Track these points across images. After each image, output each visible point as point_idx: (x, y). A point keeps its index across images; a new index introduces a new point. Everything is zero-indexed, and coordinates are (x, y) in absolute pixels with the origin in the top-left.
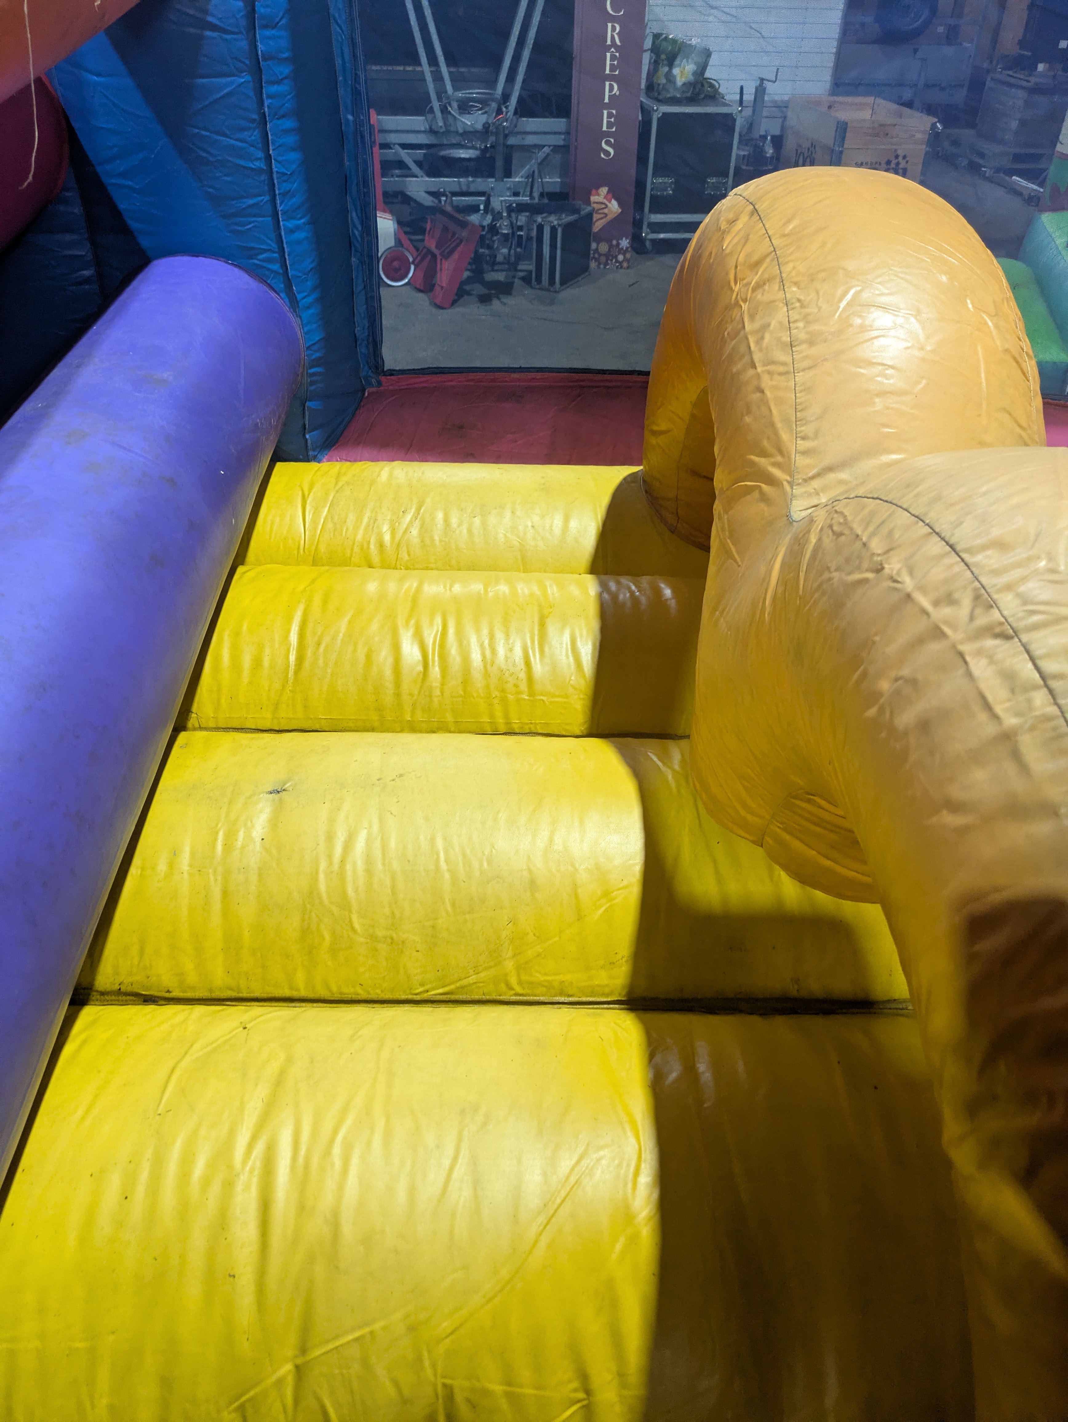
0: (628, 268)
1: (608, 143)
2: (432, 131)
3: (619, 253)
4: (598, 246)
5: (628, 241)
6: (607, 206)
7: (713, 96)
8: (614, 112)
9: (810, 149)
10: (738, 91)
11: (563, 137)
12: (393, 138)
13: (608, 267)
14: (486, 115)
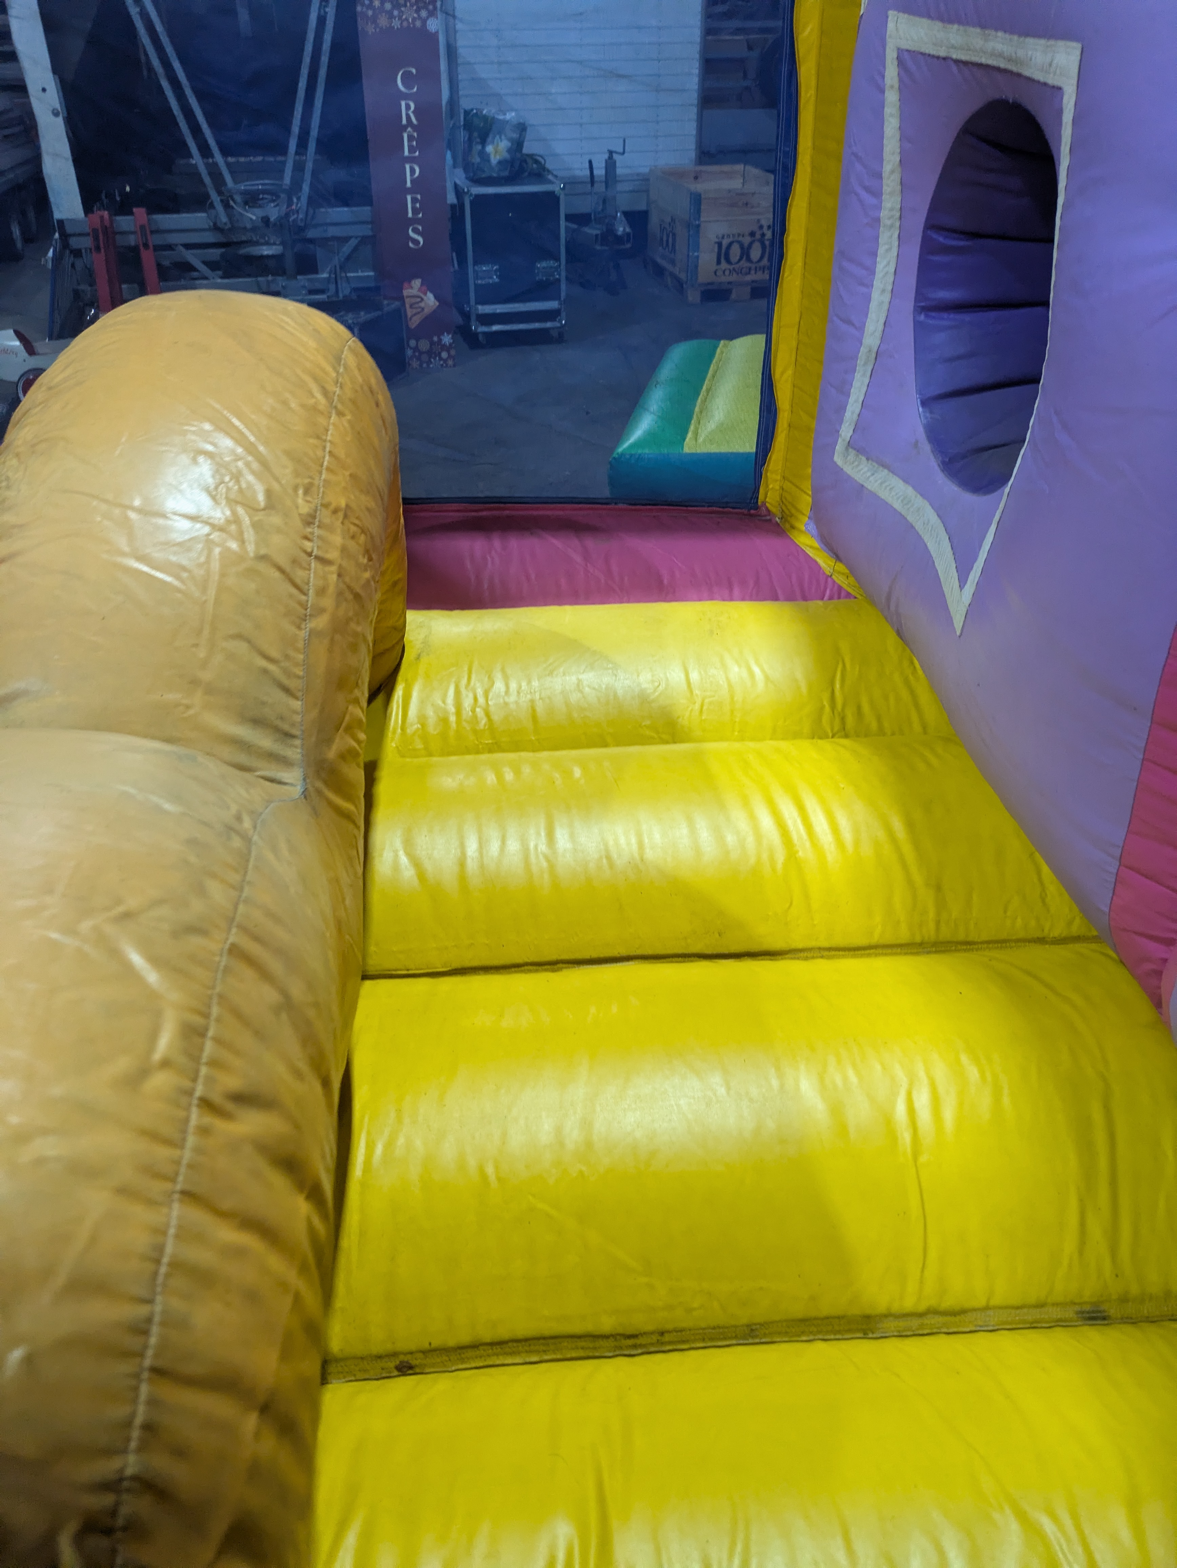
0: (454, 366)
1: (415, 231)
2: (216, 228)
3: (442, 350)
4: (417, 344)
5: (450, 336)
6: (422, 299)
7: (540, 173)
8: (419, 197)
9: (671, 224)
10: (587, 165)
11: (370, 226)
12: (173, 239)
13: (431, 366)
14: (278, 208)
